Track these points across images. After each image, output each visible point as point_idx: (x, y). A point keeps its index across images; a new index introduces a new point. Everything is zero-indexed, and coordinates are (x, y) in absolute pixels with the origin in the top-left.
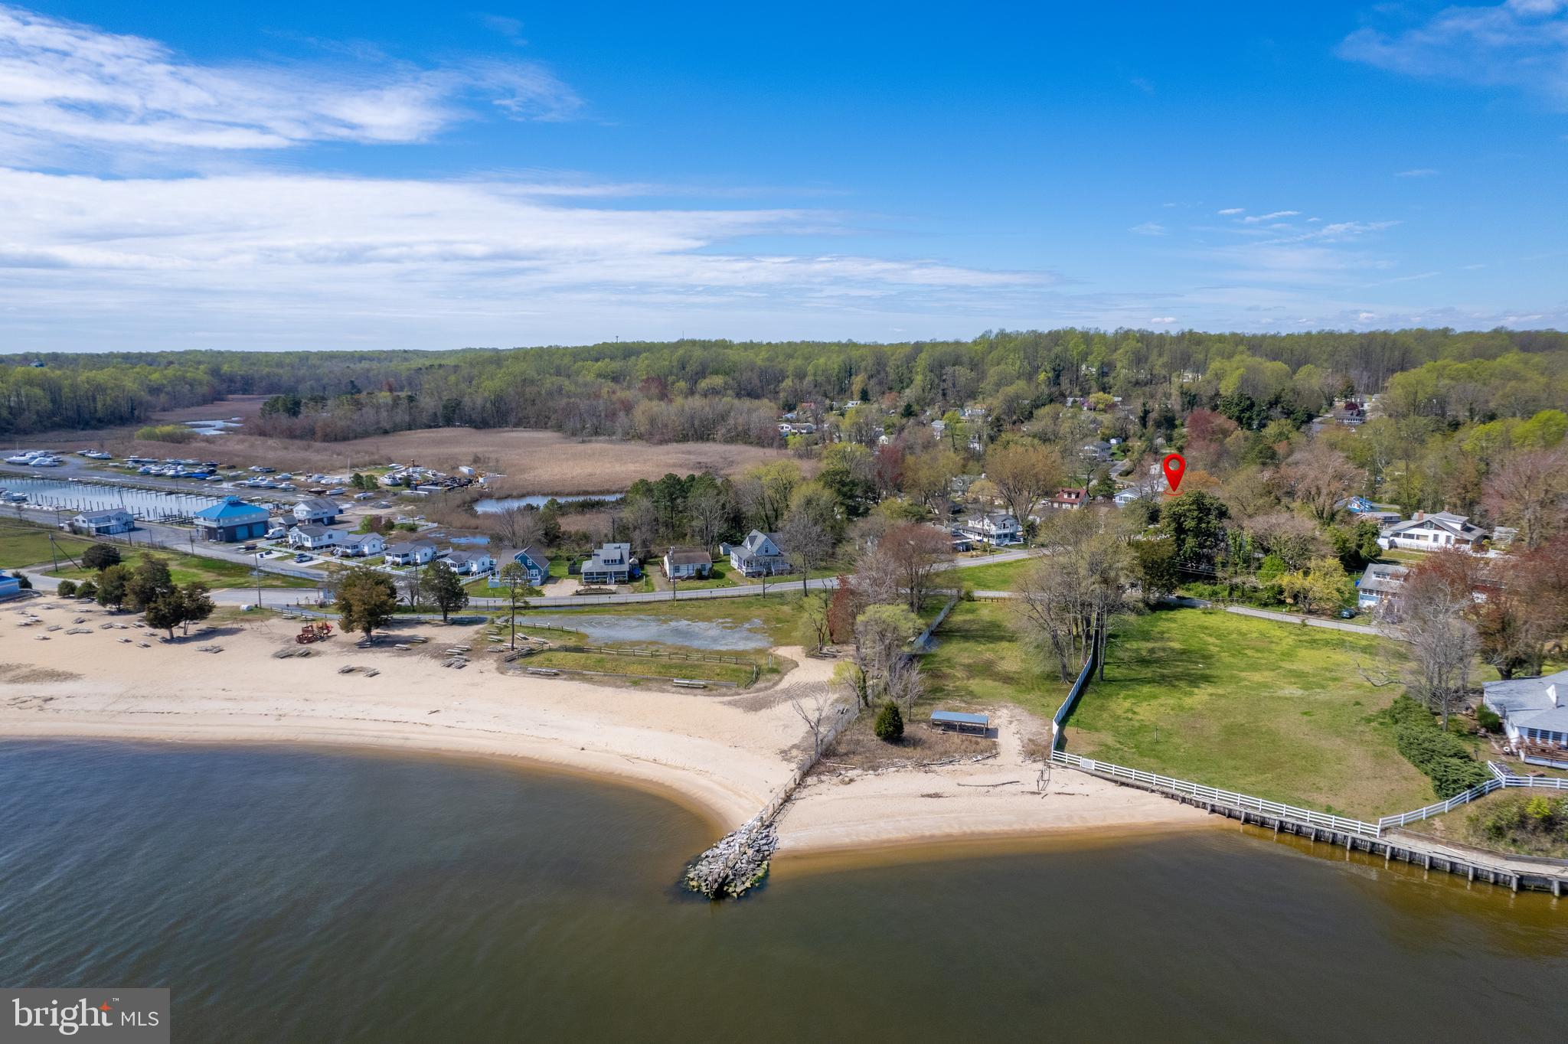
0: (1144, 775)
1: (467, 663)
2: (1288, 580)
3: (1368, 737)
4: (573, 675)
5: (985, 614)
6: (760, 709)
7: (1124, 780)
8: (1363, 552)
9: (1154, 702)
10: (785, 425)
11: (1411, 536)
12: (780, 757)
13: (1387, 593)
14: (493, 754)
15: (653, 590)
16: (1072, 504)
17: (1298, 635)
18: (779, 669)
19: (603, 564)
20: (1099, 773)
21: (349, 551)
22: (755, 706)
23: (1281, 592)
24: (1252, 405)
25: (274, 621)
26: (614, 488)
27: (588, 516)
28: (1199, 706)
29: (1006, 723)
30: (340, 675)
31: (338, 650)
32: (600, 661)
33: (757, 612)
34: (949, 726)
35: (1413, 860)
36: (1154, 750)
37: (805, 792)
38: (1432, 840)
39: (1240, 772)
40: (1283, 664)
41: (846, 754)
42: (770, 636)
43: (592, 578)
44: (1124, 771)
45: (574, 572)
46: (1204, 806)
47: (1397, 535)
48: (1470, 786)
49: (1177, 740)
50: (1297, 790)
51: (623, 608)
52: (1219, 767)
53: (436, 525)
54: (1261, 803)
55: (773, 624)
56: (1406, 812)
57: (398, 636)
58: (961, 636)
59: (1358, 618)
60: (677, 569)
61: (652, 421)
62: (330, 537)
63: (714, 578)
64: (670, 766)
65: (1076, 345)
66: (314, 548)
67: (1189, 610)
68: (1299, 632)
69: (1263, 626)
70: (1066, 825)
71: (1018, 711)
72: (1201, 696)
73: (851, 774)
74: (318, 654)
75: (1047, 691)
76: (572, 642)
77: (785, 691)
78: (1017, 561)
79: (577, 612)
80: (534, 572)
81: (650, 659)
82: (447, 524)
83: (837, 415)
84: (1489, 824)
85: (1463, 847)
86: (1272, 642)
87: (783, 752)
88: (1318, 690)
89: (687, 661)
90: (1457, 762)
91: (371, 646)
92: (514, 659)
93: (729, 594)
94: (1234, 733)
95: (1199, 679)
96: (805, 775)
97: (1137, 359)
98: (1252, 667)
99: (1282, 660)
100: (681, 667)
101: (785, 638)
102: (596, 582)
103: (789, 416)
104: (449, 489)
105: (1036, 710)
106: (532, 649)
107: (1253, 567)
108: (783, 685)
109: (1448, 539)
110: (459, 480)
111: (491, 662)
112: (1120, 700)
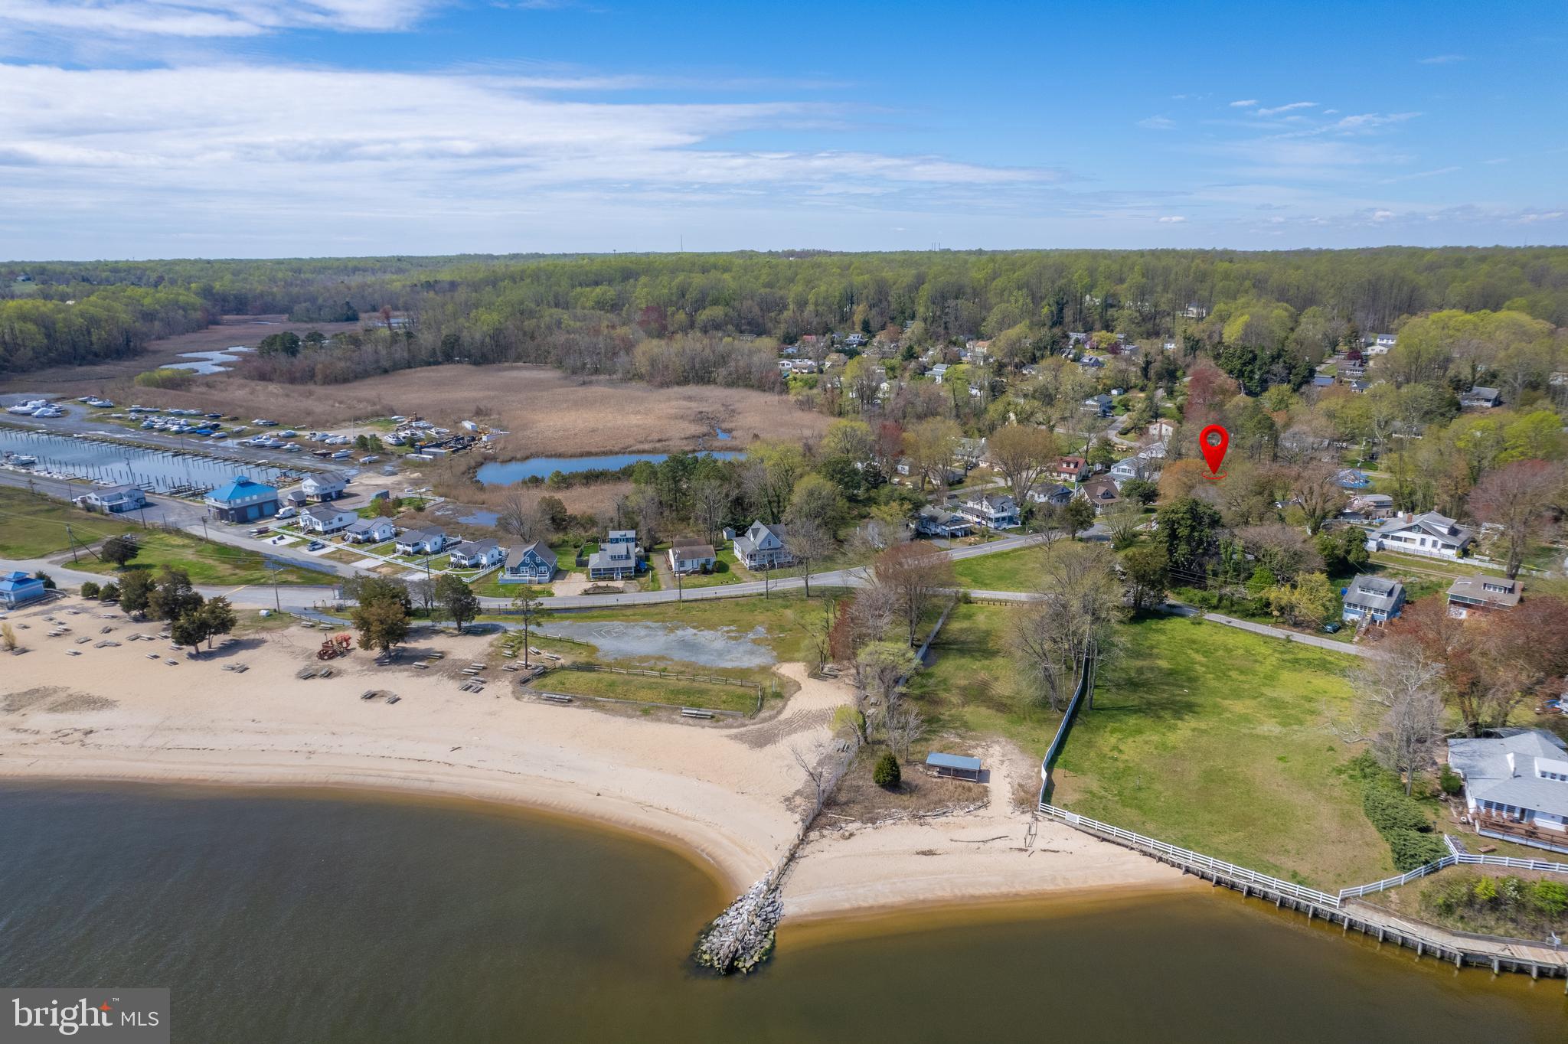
0: (1124, 833)
1: (484, 686)
2: (1277, 594)
3: (1336, 793)
4: (587, 701)
5: (982, 620)
6: (765, 745)
7: (1106, 836)
8: (1351, 558)
9: (1139, 738)
10: (785, 362)
11: (1399, 539)
12: (783, 806)
13: (1370, 609)
14: (512, 800)
15: (659, 588)
16: (1071, 474)
17: (1282, 653)
18: (782, 693)
19: (609, 559)
20: (1083, 828)
21: (360, 537)
22: (761, 741)
23: (1268, 604)
24: (1255, 358)
25: (294, 629)
26: (616, 449)
27: (592, 488)
28: (1181, 745)
29: (998, 763)
30: (363, 701)
31: (359, 668)
32: (612, 684)
33: (760, 618)
34: (944, 771)
35: (1368, 932)
36: (1136, 798)
37: (808, 849)
38: (1388, 913)
39: (1214, 829)
40: (1265, 690)
41: (846, 803)
42: (774, 649)
43: (599, 574)
44: (1106, 827)
45: (582, 564)
46: (1179, 866)
47: (1385, 536)
48: (1426, 862)
49: (1158, 786)
50: (1267, 852)
51: (629, 612)
52: (1195, 822)
53: (443, 499)
54: (1232, 868)
55: (777, 634)
56: (1366, 882)
57: (414, 649)
58: (958, 650)
59: (1342, 633)
60: (682, 564)
61: (653, 362)
62: (340, 520)
63: (717, 572)
64: (681, 816)
65: (1080, 278)
66: (326, 533)
67: (1179, 619)
68: (1283, 649)
69: (1249, 641)
70: (1050, 887)
71: (1009, 747)
72: (1184, 730)
73: (852, 827)
74: (339, 673)
75: (1038, 721)
76: (582, 658)
77: (789, 722)
78: (1015, 551)
79: (587, 617)
80: (543, 569)
81: (659, 680)
82: (454, 497)
83: (838, 351)
84: (1440, 901)
85: (1415, 922)
86: (1256, 661)
87: (787, 799)
88: (1296, 727)
89: (695, 685)
90: (1414, 834)
91: (390, 663)
92: (528, 680)
93: (733, 594)
94: (1213, 779)
95: (1184, 709)
96: (808, 829)
97: (1142, 293)
98: (1237, 694)
99: (1264, 685)
100: (688, 692)
101: (786, 652)
102: (604, 579)
103: (790, 350)
104: (454, 452)
105: (1026, 747)
106: (545, 668)
107: (1243, 576)
108: (786, 714)
109: (1435, 544)
110: (463, 439)
111: (507, 683)
112: (1107, 734)
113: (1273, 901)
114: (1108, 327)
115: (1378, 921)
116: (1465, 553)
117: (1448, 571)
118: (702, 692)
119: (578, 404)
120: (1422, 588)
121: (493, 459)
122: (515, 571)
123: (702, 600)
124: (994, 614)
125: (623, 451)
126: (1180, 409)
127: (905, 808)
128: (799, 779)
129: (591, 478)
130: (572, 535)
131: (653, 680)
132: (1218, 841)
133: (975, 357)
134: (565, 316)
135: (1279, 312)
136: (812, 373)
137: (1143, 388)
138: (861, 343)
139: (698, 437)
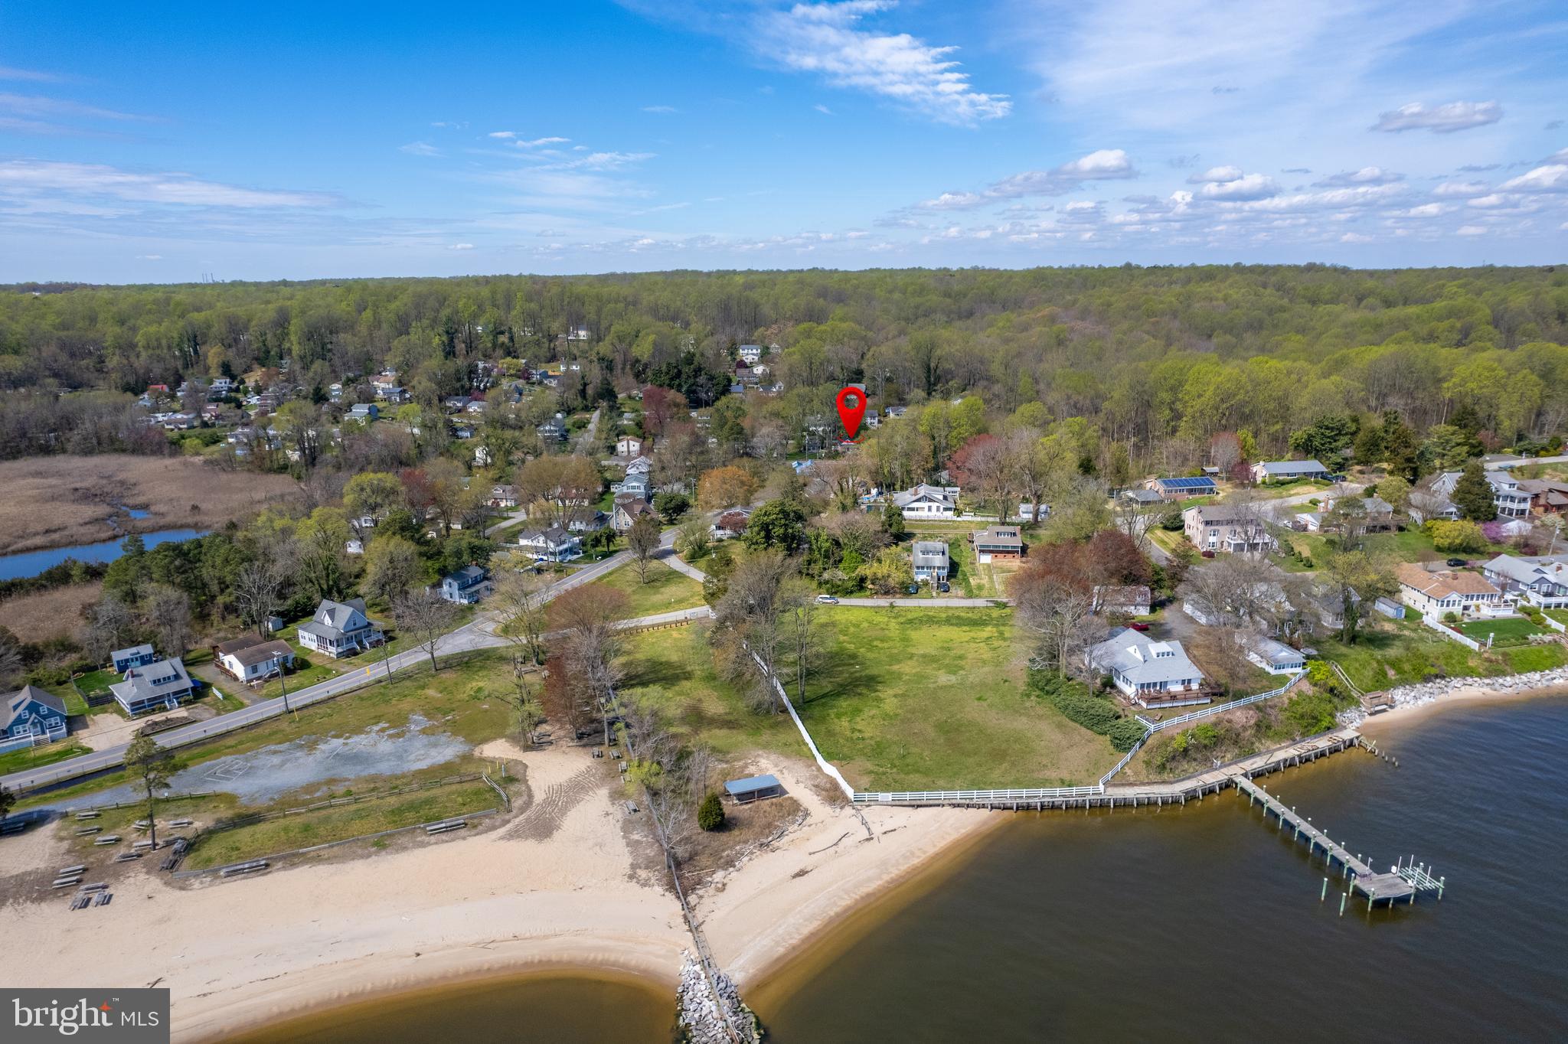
0: (934, 794)
1: (107, 892)
2: (865, 570)
3: (1039, 711)
4: (292, 860)
5: (635, 651)
6: (550, 833)
7: (919, 803)
9: (863, 716)
11: (912, 509)
12: (634, 883)
13: (933, 568)
15: (241, 705)
17: (895, 618)
18: (512, 777)
19: (151, 685)
20: (897, 803)
22: (541, 831)
23: (863, 580)
28: (899, 711)
29: (779, 775)
32: (306, 828)
33: (405, 705)
34: (745, 795)
35: (1125, 804)
36: (908, 765)
37: (699, 915)
40: (911, 650)
41: (691, 858)
42: (454, 734)
43: (139, 708)
44: (915, 795)
45: (104, 702)
46: (984, 806)
48: (1137, 739)
49: (914, 750)
50: (1033, 771)
51: (230, 741)
52: (967, 768)
54: (1024, 792)
55: (441, 718)
56: (1109, 769)
59: (923, 591)
60: (255, 670)
63: (302, 668)
64: (537, 938)
68: (893, 614)
69: (864, 614)
71: (773, 757)
72: (889, 698)
73: (719, 876)
75: (771, 727)
76: (225, 813)
77: (548, 802)
78: (601, 579)
80: (53, 720)
81: (360, 806)
83: (211, 400)
84: (1156, 763)
85: (1149, 784)
86: (883, 629)
87: (630, 877)
88: (962, 672)
89: (406, 797)
92: (175, 861)
93: (347, 688)
94: (948, 731)
95: (871, 682)
96: (682, 896)
98: (894, 659)
99: (907, 646)
100: (413, 807)
101: (474, 733)
102: (154, 712)
103: (143, 404)
106: (184, 839)
107: (832, 561)
108: (539, 796)
109: (938, 509)
111: (142, 876)
112: (836, 720)
113: (1059, 808)
114: (510, 352)
115: (1130, 793)
116: (957, 512)
117: (956, 528)
118: (429, 802)
122: (9, 733)
123: (313, 704)
126: (638, 425)
127: (746, 842)
130: (48, 669)
132: (996, 775)
133: (387, 394)
136: (194, 427)
137: (586, 409)
138: (230, 390)
139: (103, 519)
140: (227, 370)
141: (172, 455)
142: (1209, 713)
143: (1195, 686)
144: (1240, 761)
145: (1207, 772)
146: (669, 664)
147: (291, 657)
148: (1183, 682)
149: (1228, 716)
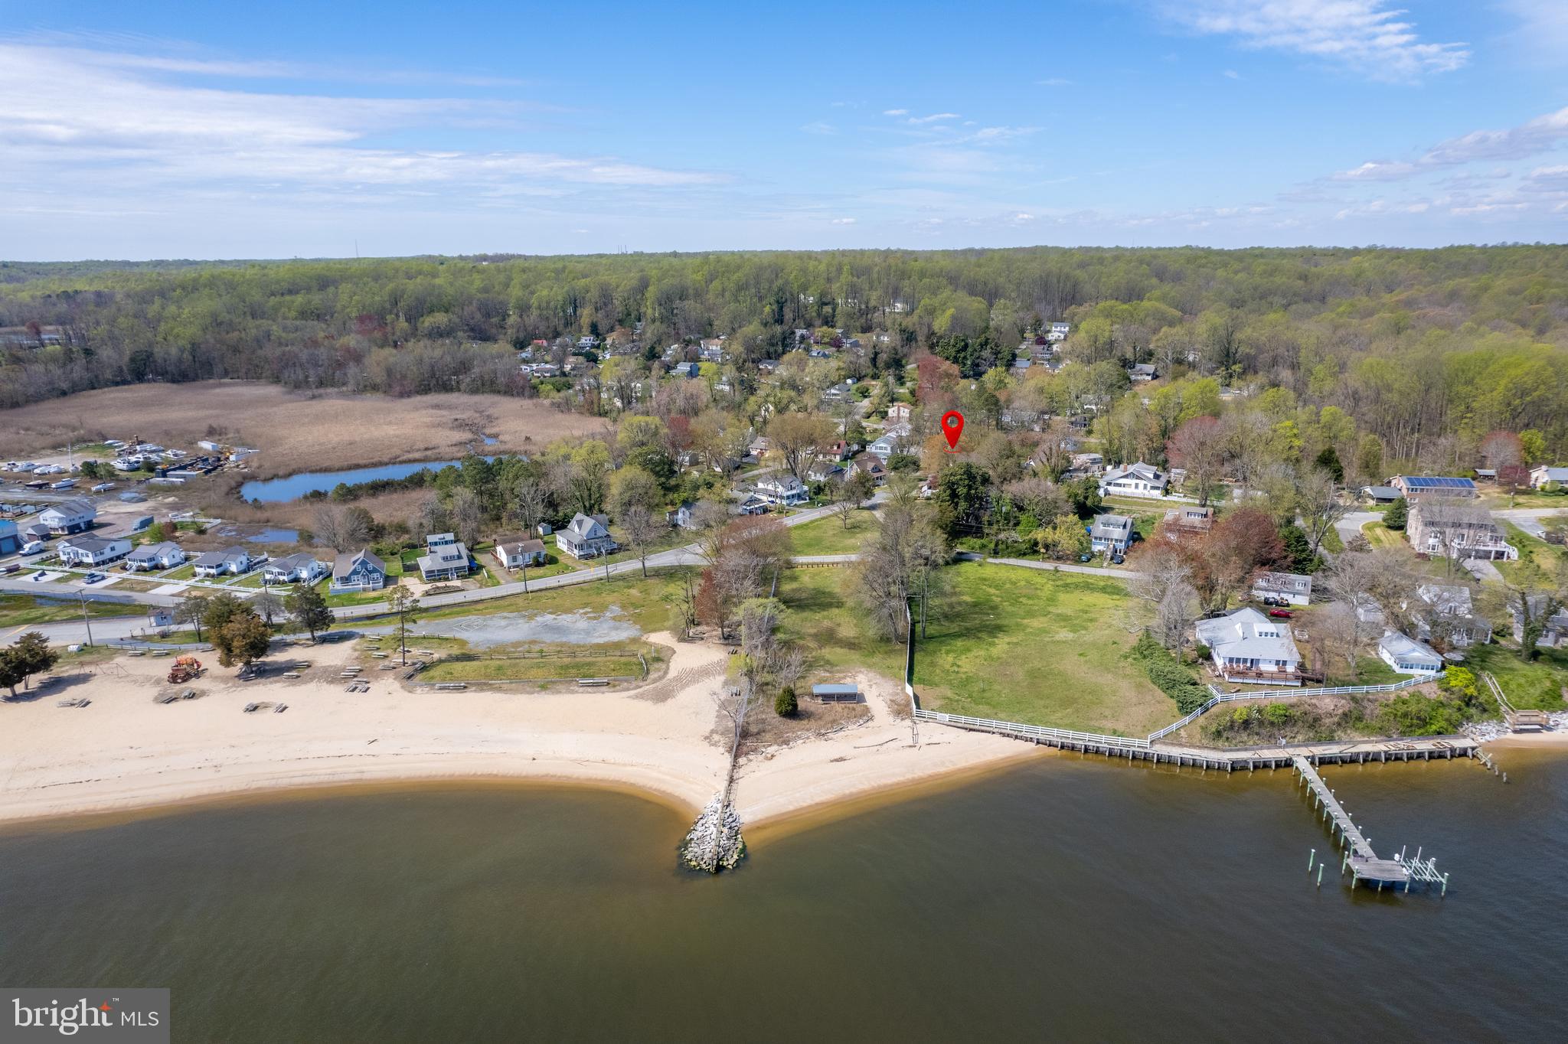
0: (986, 722)
1: (368, 685)
2: (1040, 535)
3: (1128, 671)
4: (482, 686)
5: (808, 580)
6: (666, 699)
7: (972, 727)
8: (1089, 503)
9: (969, 655)
10: (523, 367)
11: (1119, 485)
12: (706, 743)
13: (1112, 540)
15: (498, 583)
16: (835, 455)
17: (1054, 581)
18: (660, 657)
19: (441, 561)
20: (952, 724)
21: (145, 565)
22: (662, 696)
23: (1036, 544)
24: (966, 346)
25: (120, 660)
26: (386, 460)
27: (381, 498)
28: (1004, 655)
29: (867, 688)
30: (248, 714)
31: (223, 686)
32: (499, 668)
33: (610, 598)
34: (827, 698)
35: (1170, 761)
36: (984, 698)
37: (741, 772)
38: (1181, 745)
39: (1049, 709)
40: (1051, 609)
41: (758, 733)
42: (635, 623)
43: (433, 576)
44: (970, 720)
45: (411, 569)
46: (1031, 740)
47: (1109, 484)
48: (1201, 705)
49: (996, 687)
50: (1091, 719)
51: (480, 606)
52: (1034, 707)
53: (219, 521)
54: (1071, 733)
55: (631, 611)
56: (1163, 728)
57: (275, 663)
59: (1094, 561)
60: (515, 559)
61: (389, 372)
62: (113, 549)
63: (550, 564)
64: (619, 764)
65: (796, 277)
66: (97, 564)
67: (967, 563)
68: (1054, 577)
69: (1027, 574)
70: (942, 770)
71: (871, 675)
72: (1001, 645)
73: (771, 750)
74: (203, 693)
75: (887, 653)
76: (456, 651)
77: (675, 679)
78: (812, 522)
79: (439, 616)
80: (375, 575)
82: (230, 518)
83: (575, 354)
84: (1214, 730)
85: (1199, 747)
86: (1037, 589)
87: (706, 738)
88: (1083, 632)
89: (577, 660)
90: (1190, 688)
91: (256, 677)
92: (413, 675)
93: (575, 581)
94: (1036, 676)
95: (996, 630)
96: (736, 757)
97: (853, 291)
98: (1031, 614)
99: (1049, 605)
100: (577, 666)
101: (650, 624)
102: (440, 580)
103: (524, 355)
104: (206, 473)
105: (886, 673)
106: (424, 663)
107: (1011, 524)
108: (672, 674)
109: (1145, 487)
110: (207, 459)
111: (391, 680)
112: (944, 655)
113: (1103, 753)
114: (829, 322)
115: (1176, 752)
116: (1167, 492)
117: (1158, 507)
119: (319, 419)
120: (1143, 522)
121: (252, 478)
122: (346, 580)
123: (546, 589)
124: (815, 575)
125: (393, 461)
126: (913, 393)
127: (807, 730)
128: (709, 719)
129: (378, 488)
130: (386, 543)
131: (538, 661)
132: (1054, 717)
133: (713, 355)
134: (274, 328)
135: (977, 304)
136: (555, 376)
137: (875, 377)
138: (593, 346)
139: (465, 443)
140: (595, 330)
141: (531, 397)
142: (1292, 695)
143: (1290, 669)
144: (1313, 745)
145: (1269, 748)
146: (831, 594)
147: (543, 553)
148: (1278, 663)
149: (1314, 701)
